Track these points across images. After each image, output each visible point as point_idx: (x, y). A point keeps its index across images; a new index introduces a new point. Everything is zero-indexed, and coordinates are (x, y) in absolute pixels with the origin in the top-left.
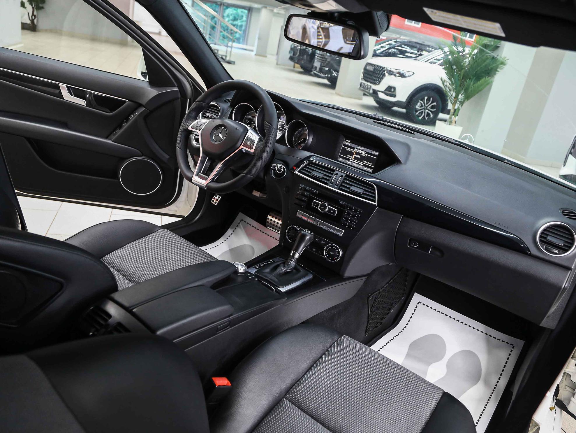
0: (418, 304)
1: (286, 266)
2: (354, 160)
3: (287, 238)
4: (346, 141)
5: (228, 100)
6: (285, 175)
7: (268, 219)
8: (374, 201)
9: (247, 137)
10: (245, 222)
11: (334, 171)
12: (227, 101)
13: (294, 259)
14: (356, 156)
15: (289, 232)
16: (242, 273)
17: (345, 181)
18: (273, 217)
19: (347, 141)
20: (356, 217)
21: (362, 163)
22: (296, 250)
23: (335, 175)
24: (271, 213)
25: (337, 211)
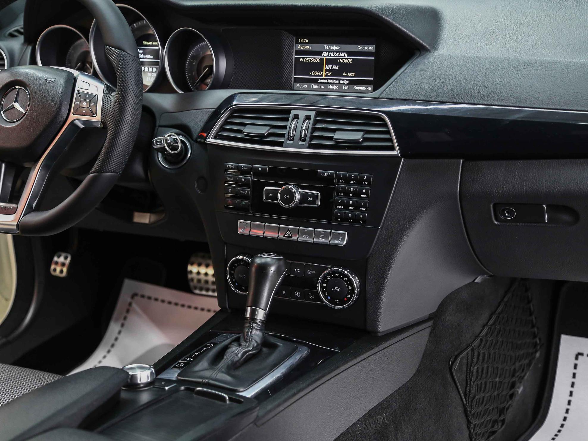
0: (577, 358)
1: (244, 344)
2: (327, 79)
3: (233, 288)
4: (298, 42)
5: (17, 31)
6: (189, 155)
7: (191, 272)
8: (392, 148)
9: (79, 92)
10: (143, 296)
11: (288, 112)
12: (16, 34)
13: (256, 323)
14: (328, 67)
15: (233, 274)
17: (318, 126)
19: (301, 43)
20: (364, 194)
21: (347, 80)
22: (256, 303)
23: (293, 120)
24: (193, 259)
25: (319, 195)
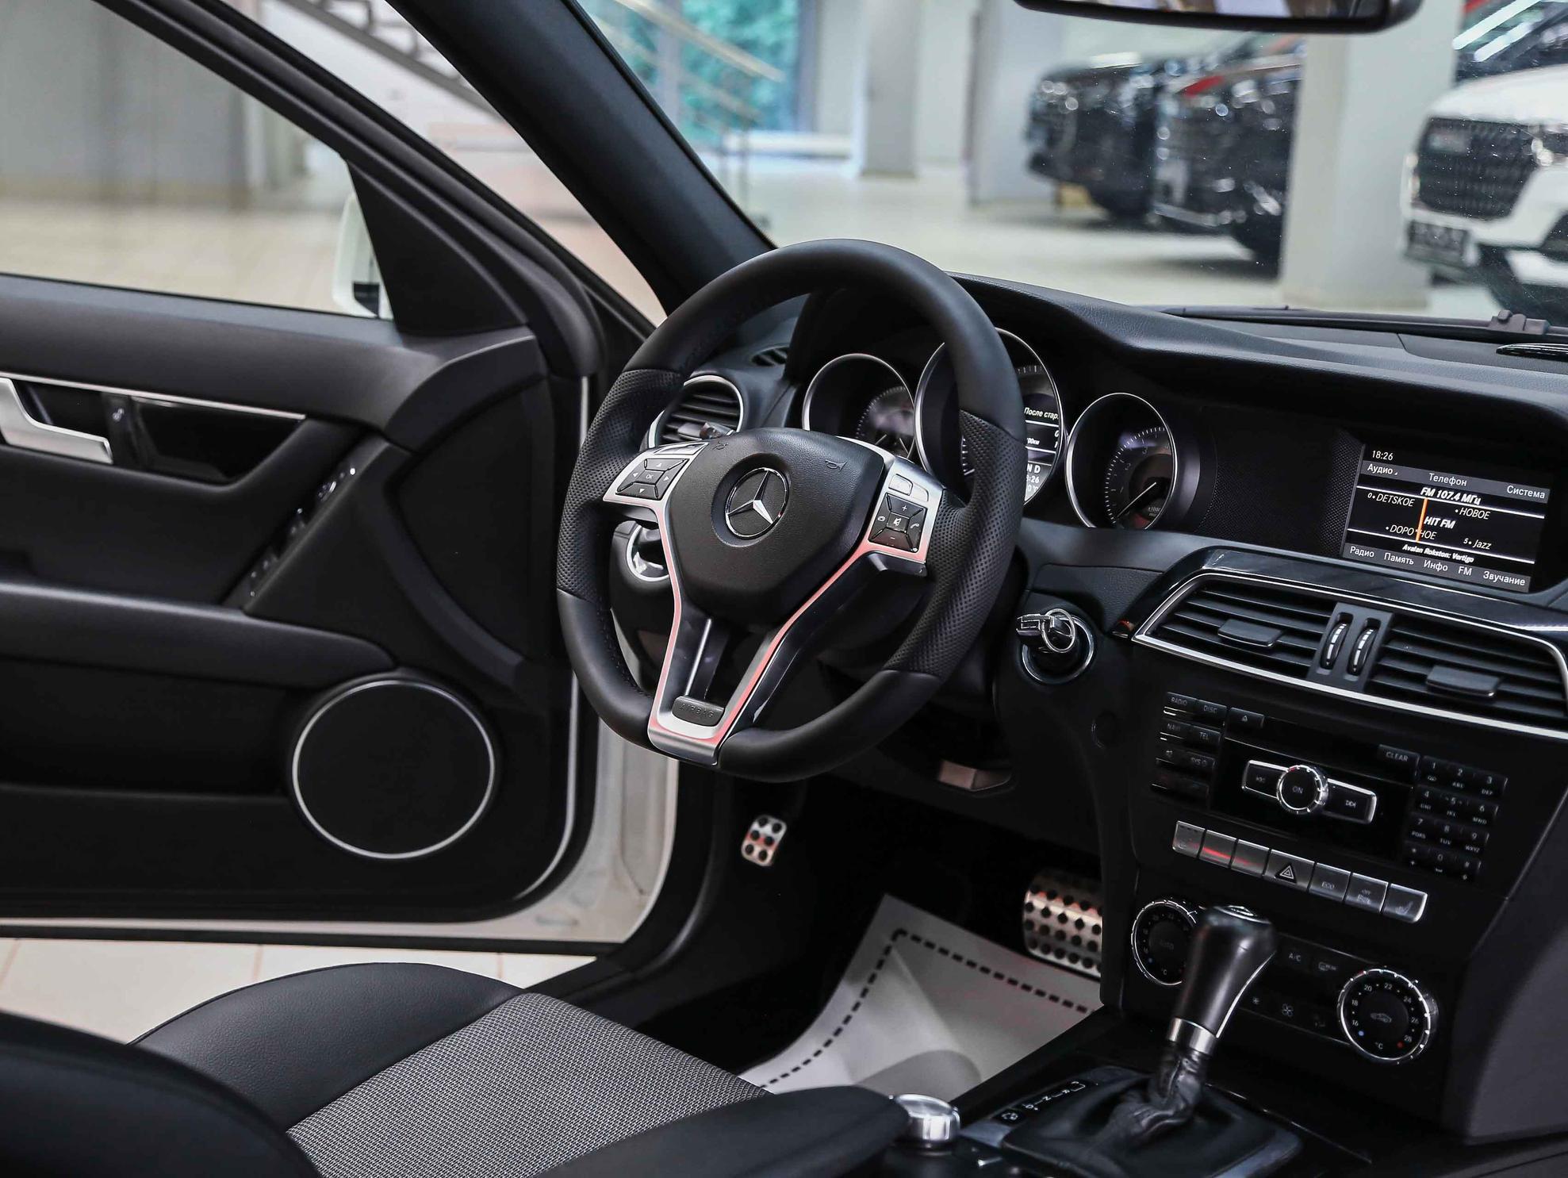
1: (1155, 1097)
2: (1424, 547)
3: (1141, 966)
4: (1368, 457)
5: (772, 354)
6: (1088, 662)
7: (1031, 907)
9: (888, 497)
10: (916, 939)
11: (1328, 604)
12: (768, 359)
13: (1190, 1058)
14: (1430, 521)
15: (1147, 937)
16: (940, 1146)
17: (1394, 646)
18: (1051, 896)
19: (1375, 460)
20: (1480, 815)
21: (1470, 555)
22: (1196, 1012)
23: (1337, 624)
24: (1038, 880)
25: (1375, 799)
